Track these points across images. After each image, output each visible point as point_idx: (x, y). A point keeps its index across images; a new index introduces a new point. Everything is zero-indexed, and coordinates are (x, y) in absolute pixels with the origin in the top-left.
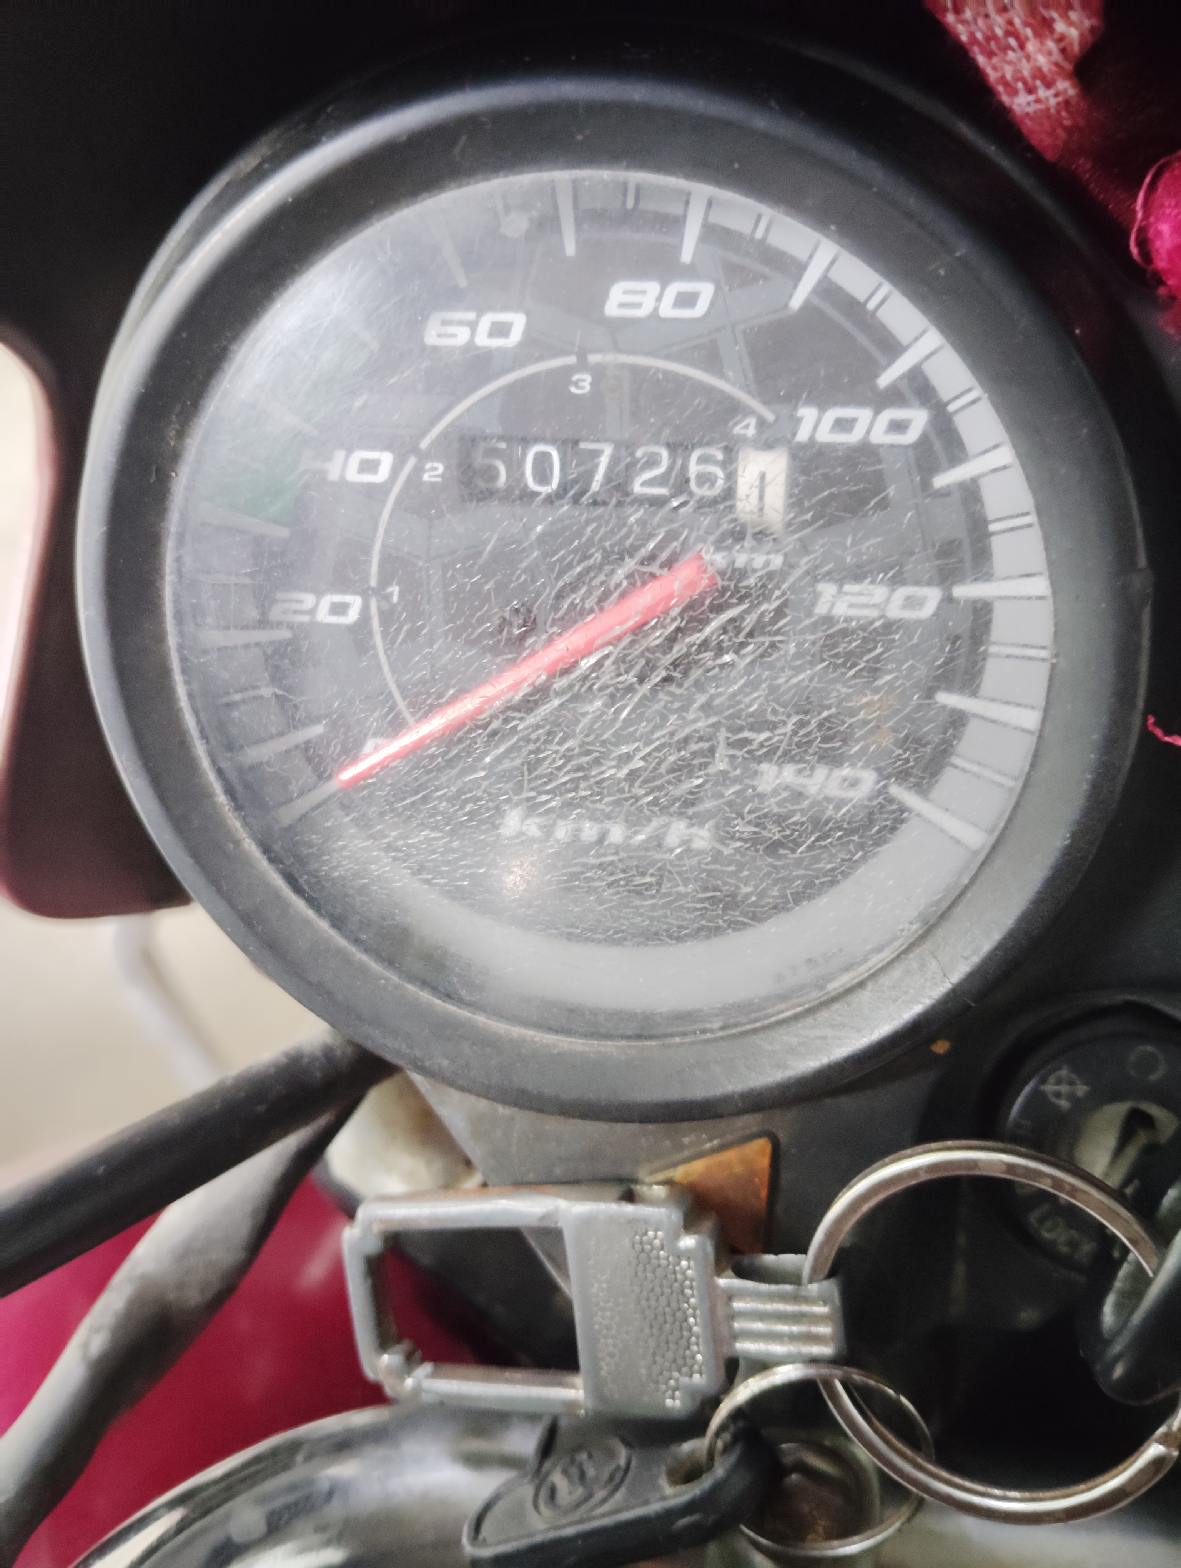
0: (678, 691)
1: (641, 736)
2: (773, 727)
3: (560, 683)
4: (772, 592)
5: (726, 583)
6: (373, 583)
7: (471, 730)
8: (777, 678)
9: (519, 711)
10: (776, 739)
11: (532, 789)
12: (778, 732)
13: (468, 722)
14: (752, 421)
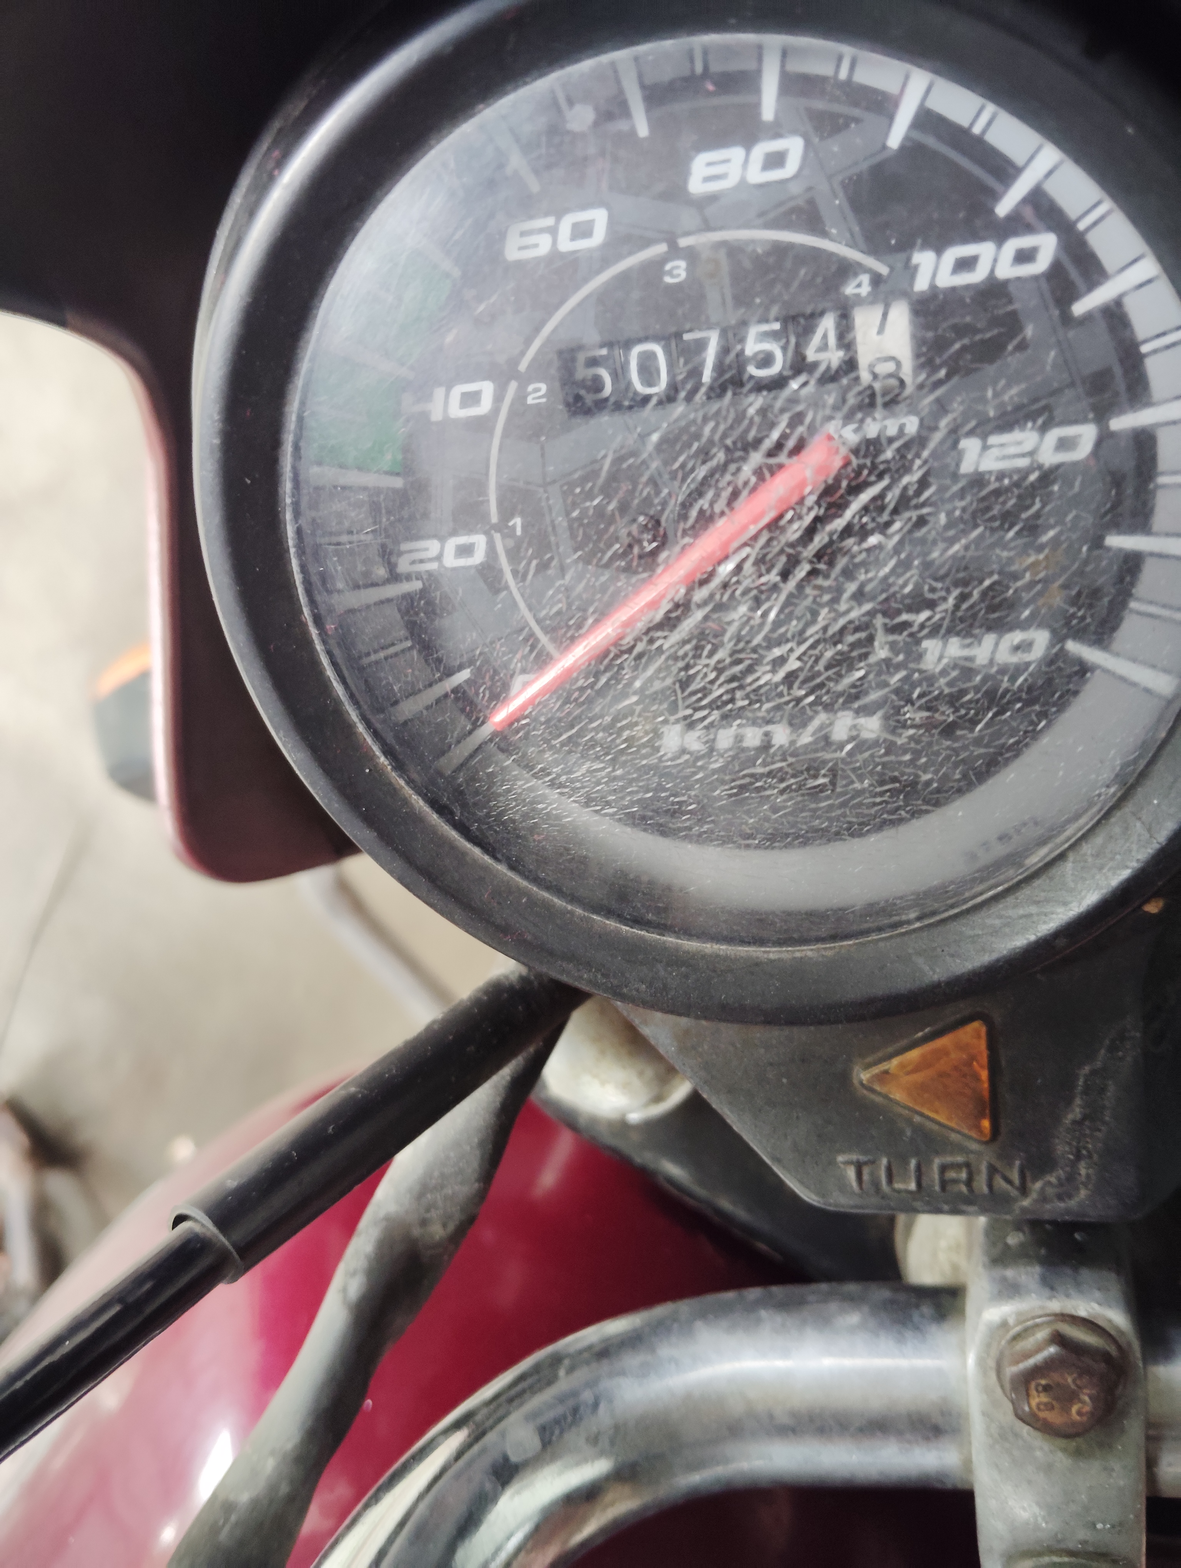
0: (826, 583)
1: (793, 637)
2: (931, 605)
3: (700, 595)
4: (912, 461)
5: (861, 461)
6: (494, 519)
7: (617, 657)
8: (929, 553)
9: (663, 630)
10: (937, 617)
11: (687, 707)
12: (939, 609)
13: (612, 648)
14: (865, 279)
